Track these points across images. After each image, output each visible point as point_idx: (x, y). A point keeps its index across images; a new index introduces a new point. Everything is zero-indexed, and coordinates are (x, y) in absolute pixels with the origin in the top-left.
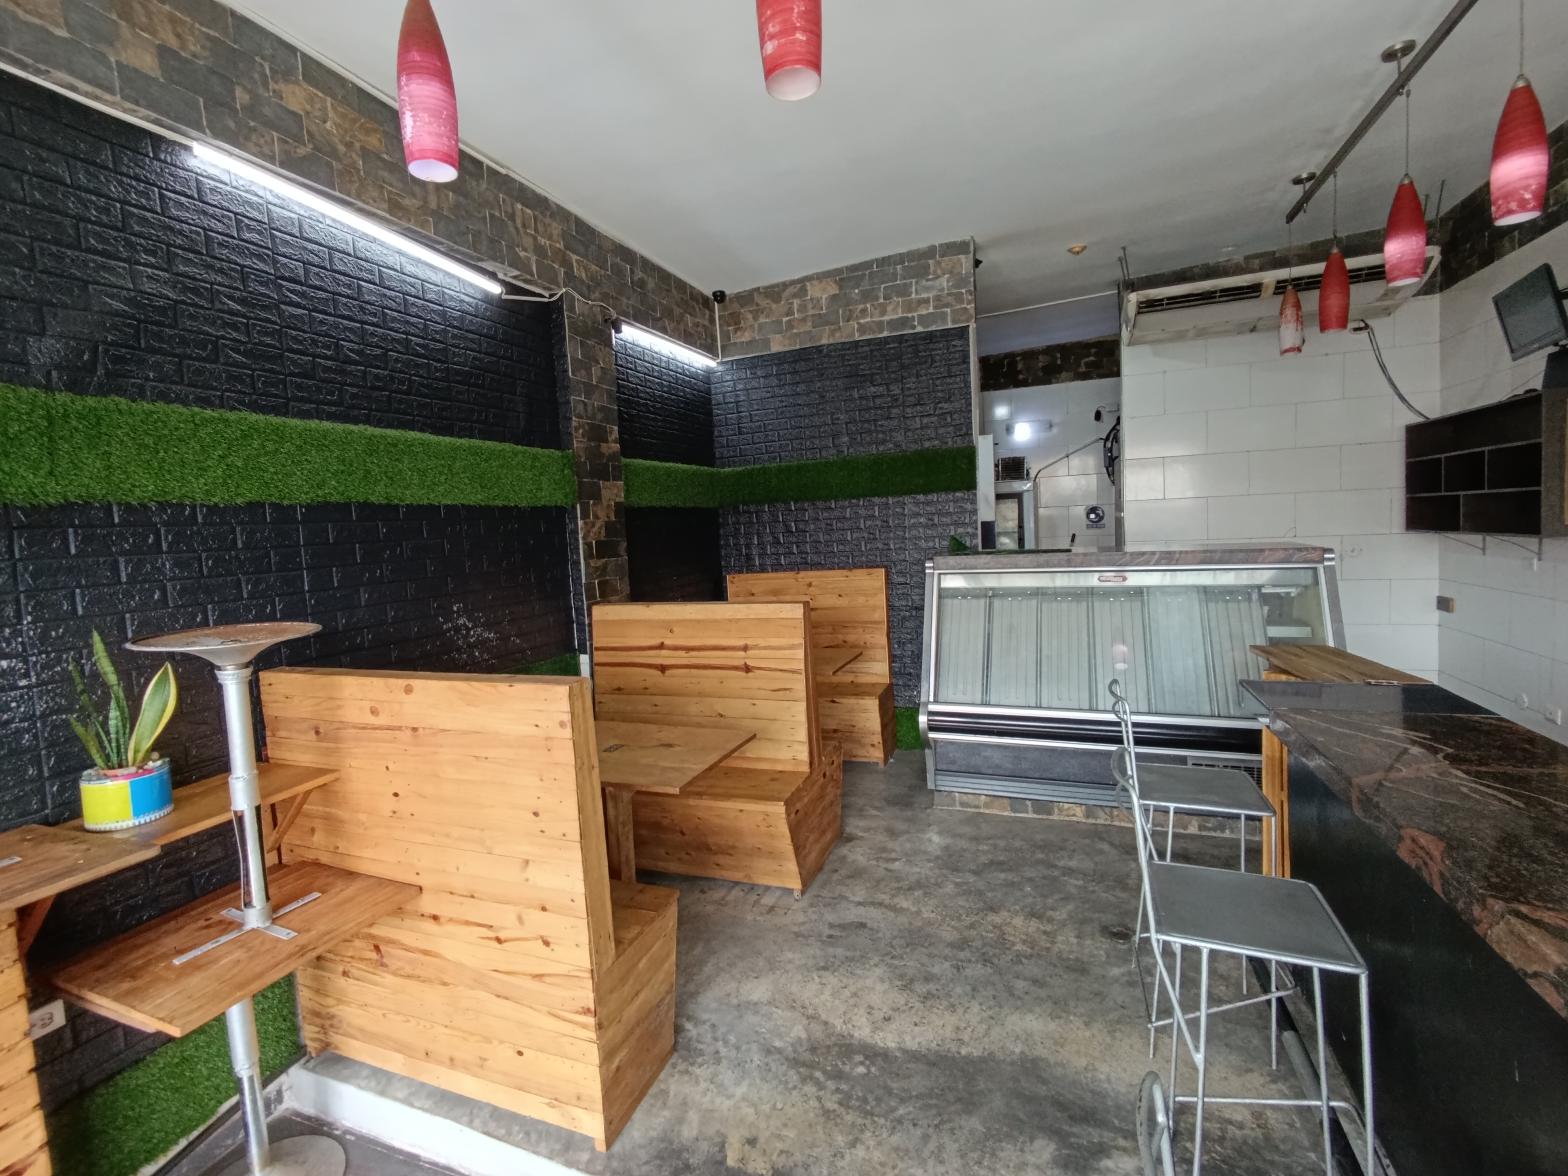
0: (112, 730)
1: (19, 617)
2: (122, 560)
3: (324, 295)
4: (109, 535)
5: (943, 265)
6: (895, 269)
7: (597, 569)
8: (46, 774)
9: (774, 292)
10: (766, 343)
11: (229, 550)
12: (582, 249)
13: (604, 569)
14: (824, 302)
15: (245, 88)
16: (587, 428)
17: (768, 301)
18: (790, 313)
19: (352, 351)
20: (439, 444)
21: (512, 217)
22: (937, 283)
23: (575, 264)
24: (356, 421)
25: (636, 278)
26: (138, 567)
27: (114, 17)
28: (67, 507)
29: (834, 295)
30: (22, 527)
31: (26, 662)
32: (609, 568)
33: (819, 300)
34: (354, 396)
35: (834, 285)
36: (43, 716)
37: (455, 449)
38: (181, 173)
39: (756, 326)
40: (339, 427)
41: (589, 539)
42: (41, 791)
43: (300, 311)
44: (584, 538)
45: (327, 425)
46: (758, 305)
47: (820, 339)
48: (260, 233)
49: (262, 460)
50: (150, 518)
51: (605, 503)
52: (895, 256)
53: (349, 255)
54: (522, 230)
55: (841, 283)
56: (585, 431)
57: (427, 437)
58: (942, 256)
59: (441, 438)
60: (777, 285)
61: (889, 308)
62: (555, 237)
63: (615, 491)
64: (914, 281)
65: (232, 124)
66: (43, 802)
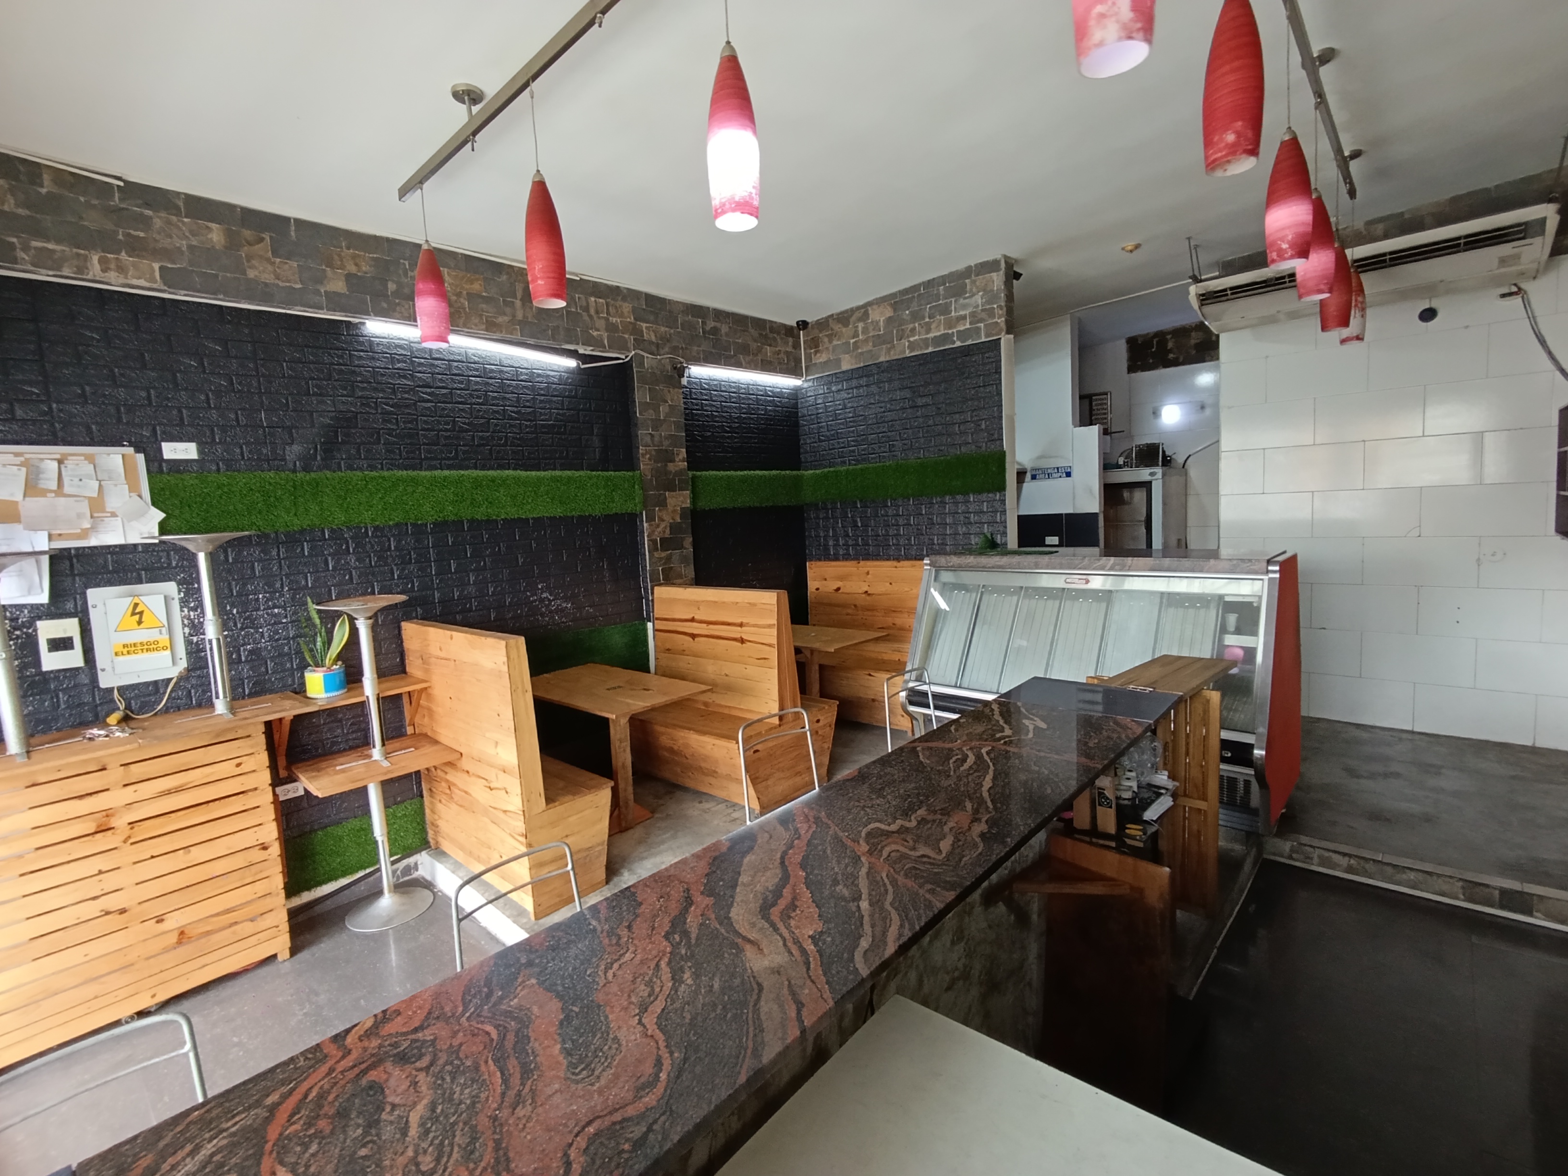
0: (318, 647)
1: (282, 587)
2: (330, 558)
3: (444, 391)
4: (323, 545)
5: (978, 283)
6: (938, 290)
7: (660, 559)
8: (295, 667)
9: (844, 318)
10: (838, 361)
11: (387, 551)
12: (652, 318)
13: (669, 559)
14: (882, 323)
15: (393, 281)
16: (653, 453)
17: (840, 326)
18: (856, 335)
19: (464, 424)
20: (527, 477)
21: (586, 309)
22: (972, 301)
23: (645, 330)
24: (467, 468)
25: (708, 328)
26: (337, 562)
27: (324, 267)
28: (302, 531)
29: (890, 317)
30: (283, 543)
31: (286, 611)
32: (674, 557)
33: (878, 322)
34: (464, 452)
35: (889, 308)
36: (293, 638)
37: (539, 479)
38: (361, 339)
39: (831, 348)
40: (454, 473)
41: (654, 537)
42: (293, 675)
43: (429, 405)
44: (648, 536)
45: (446, 473)
46: (832, 330)
47: (879, 357)
48: (405, 362)
49: (404, 498)
50: (343, 535)
51: (670, 508)
52: (939, 277)
53: (463, 362)
54: (595, 317)
55: (895, 306)
56: (651, 455)
57: (519, 473)
58: (977, 275)
59: (529, 473)
60: (846, 311)
61: (933, 326)
62: (626, 314)
63: (682, 499)
64: (953, 300)
65: (385, 305)
66: (293, 681)
